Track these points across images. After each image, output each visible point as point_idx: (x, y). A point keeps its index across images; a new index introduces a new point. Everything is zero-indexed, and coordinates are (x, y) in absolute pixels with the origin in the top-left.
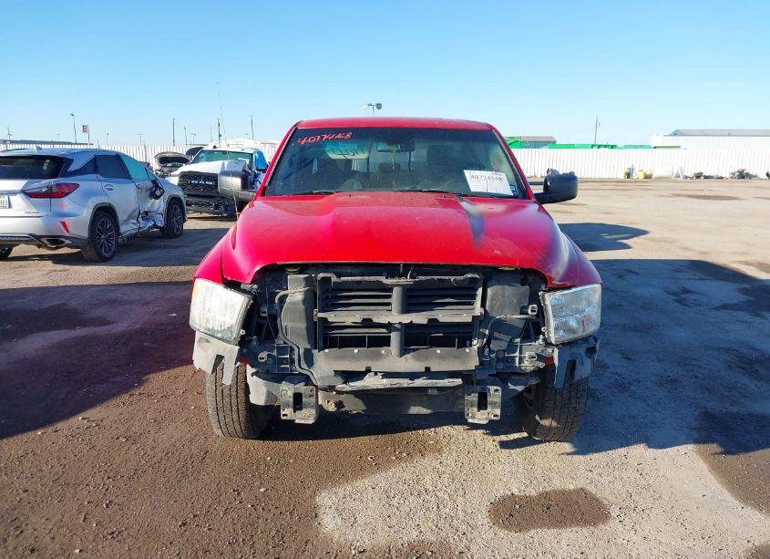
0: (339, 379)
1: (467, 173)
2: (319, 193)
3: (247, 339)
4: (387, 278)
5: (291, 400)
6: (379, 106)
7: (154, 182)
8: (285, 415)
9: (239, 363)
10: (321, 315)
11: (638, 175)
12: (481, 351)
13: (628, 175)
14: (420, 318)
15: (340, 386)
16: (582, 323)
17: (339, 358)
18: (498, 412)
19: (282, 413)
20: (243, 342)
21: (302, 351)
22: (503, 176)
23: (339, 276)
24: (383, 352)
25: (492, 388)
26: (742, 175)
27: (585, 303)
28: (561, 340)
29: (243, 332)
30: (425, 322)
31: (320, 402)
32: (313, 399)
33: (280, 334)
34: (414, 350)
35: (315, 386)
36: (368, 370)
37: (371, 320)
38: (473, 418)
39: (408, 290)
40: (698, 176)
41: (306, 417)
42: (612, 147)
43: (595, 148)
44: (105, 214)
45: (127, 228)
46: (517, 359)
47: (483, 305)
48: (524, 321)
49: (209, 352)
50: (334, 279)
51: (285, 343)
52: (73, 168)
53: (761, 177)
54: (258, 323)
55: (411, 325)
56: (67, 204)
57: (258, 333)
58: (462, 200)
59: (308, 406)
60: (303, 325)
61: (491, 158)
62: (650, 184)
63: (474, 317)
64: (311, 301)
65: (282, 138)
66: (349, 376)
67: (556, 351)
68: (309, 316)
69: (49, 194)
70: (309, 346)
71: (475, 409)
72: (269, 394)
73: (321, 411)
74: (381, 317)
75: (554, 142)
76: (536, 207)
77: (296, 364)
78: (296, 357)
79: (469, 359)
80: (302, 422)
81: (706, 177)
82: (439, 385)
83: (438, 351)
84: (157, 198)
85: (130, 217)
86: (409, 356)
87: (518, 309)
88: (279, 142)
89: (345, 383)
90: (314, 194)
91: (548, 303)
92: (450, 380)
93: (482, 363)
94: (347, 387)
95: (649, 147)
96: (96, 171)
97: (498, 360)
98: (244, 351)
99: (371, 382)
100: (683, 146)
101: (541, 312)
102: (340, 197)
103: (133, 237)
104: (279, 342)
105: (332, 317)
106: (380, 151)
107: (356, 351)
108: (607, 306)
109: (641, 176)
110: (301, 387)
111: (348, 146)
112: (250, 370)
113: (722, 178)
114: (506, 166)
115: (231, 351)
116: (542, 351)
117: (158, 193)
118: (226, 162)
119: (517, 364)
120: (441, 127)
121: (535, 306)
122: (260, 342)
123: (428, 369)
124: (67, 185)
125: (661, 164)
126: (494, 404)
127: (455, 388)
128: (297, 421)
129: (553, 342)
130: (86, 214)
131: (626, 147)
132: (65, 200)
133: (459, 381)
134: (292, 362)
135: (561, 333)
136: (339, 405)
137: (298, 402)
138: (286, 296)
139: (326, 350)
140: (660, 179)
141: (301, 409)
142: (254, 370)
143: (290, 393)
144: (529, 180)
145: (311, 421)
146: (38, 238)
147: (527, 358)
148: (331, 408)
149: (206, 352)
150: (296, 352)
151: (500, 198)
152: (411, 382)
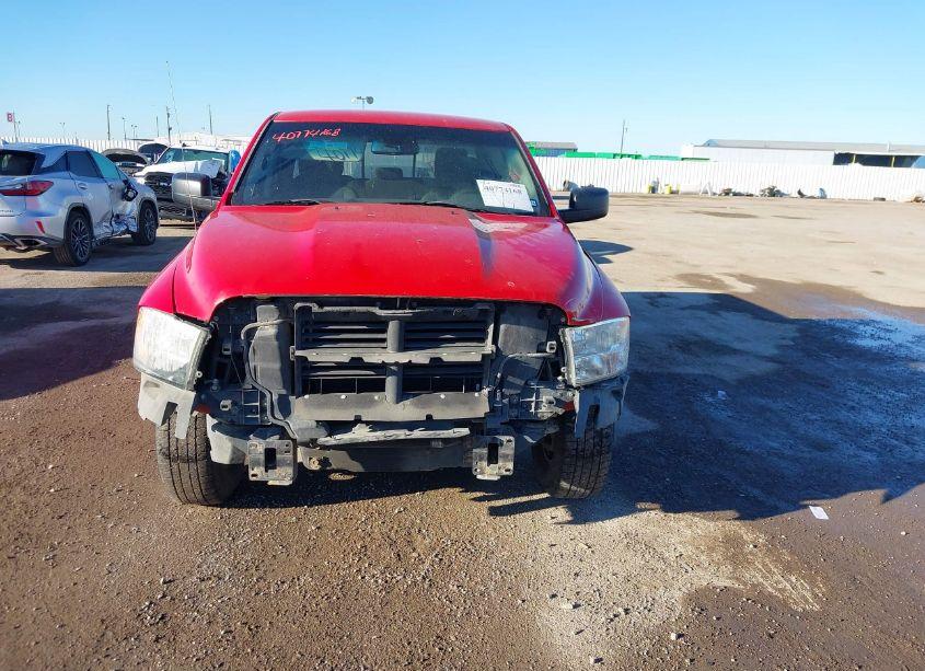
0: (323, 431)
1: (480, 183)
2: (299, 203)
3: (206, 382)
4: (381, 309)
5: (262, 457)
6: (370, 100)
7: (126, 182)
8: (253, 475)
9: (195, 413)
10: (299, 353)
11: (663, 190)
12: (492, 396)
13: (653, 190)
14: (420, 357)
15: (324, 440)
16: (606, 362)
17: (320, 406)
18: (510, 466)
19: (251, 472)
20: (199, 387)
21: (275, 398)
22: (522, 188)
23: (321, 306)
24: (376, 398)
25: (504, 438)
26: (773, 193)
27: (610, 339)
28: (583, 382)
29: (199, 374)
30: (427, 362)
31: (300, 460)
32: (290, 456)
33: (248, 376)
34: (415, 395)
35: (293, 440)
36: (358, 420)
37: (361, 359)
38: (482, 473)
39: (407, 323)
40: (727, 192)
41: (282, 477)
42: (637, 157)
43: (618, 159)
44: (79, 214)
45: (101, 231)
46: (533, 405)
47: (495, 341)
48: (541, 361)
49: (157, 398)
50: (315, 308)
51: (254, 388)
52: (45, 164)
53: (793, 195)
54: (219, 363)
55: (409, 365)
56: (42, 202)
57: (220, 376)
58: (473, 217)
59: (284, 463)
60: (277, 365)
61: (510, 166)
62: (676, 199)
63: (484, 356)
64: (286, 336)
65: (254, 134)
66: (334, 427)
67: (577, 394)
68: (284, 355)
69: (24, 192)
70: (284, 392)
71: (485, 463)
72: (235, 451)
73: (300, 469)
74: (374, 356)
75: (575, 150)
76: (559, 226)
77: (268, 413)
78: (268, 404)
79: (478, 405)
80: (277, 483)
81: (735, 194)
82: (442, 436)
83: (443, 396)
84: (130, 200)
85: (103, 220)
86: (407, 402)
87: (535, 346)
88: (250, 140)
89: (330, 435)
90: (292, 203)
91: (568, 339)
92: (456, 430)
93: (493, 409)
94: (331, 441)
95: (676, 158)
96: (68, 168)
97: (511, 405)
98: (203, 397)
99: (361, 434)
100: (713, 158)
101: (561, 349)
102: (325, 209)
103: (107, 241)
104: (248, 386)
105: (313, 356)
106: (375, 153)
107: (343, 397)
108: (635, 343)
109: (667, 192)
110: (274, 441)
111: (335, 146)
112: (210, 421)
113: (751, 195)
114: (526, 176)
115: (185, 398)
116: (562, 395)
117: (130, 194)
118: (200, 163)
119: (533, 410)
120: (451, 126)
121: (554, 342)
122: (222, 386)
123: (429, 417)
124: (43, 183)
125: (687, 178)
126: (506, 457)
127: (462, 439)
128: (270, 483)
129: (574, 385)
130: (62, 214)
131: (651, 157)
132: (40, 199)
133: (465, 431)
134: (263, 410)
135: (584, 374)
136: (324, 462)
137: (270, 459)
138: (255, 329)
139: (307, 397)
140: (687, 194)
141: (274, 467)
142: (216, 421)
143: (261, 449)
144: (552, 194)
145: (287, 482)
146: (12, 238)
147: (544, 404)
148: (315, 466)
149: (154, 398)
150: (268, 399)
151: (518, 215)
152: (408, 433)
